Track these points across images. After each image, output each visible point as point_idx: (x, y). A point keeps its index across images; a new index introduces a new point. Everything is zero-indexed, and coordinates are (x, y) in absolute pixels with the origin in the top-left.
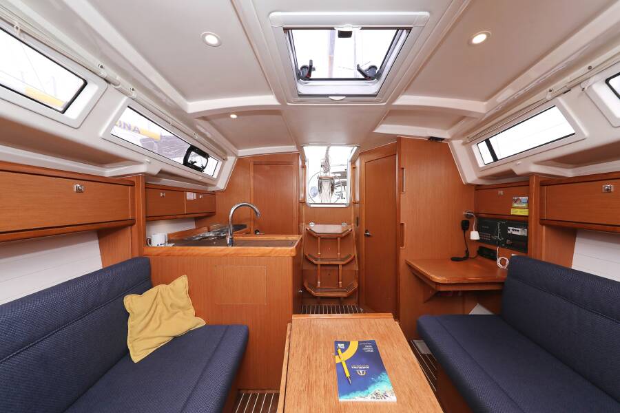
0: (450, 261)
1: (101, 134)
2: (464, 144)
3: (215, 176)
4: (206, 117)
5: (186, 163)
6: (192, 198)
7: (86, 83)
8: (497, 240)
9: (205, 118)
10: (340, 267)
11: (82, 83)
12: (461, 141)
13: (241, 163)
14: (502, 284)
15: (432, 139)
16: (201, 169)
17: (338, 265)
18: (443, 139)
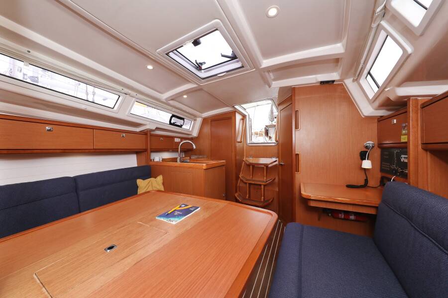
0: (345, 188)
1: (127, 113)
2: (354, 81)
3: (190, 130)
4: (173, 98)
5: (171, 123)
6: (178, 141)
7: (119, 96)
8: (394, 169)
9: (172, 100)
10: (262, 187)
11: (118, 96)
12: (352, 79)
13: (205, 121)
14: (376, 208)
15: (322, 83)
16: (181, 126)
17: (260, 185)
18: (333, 81)
